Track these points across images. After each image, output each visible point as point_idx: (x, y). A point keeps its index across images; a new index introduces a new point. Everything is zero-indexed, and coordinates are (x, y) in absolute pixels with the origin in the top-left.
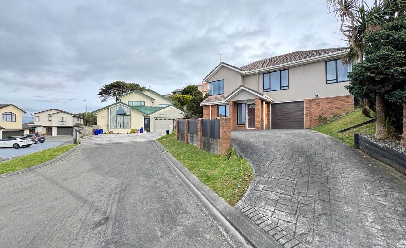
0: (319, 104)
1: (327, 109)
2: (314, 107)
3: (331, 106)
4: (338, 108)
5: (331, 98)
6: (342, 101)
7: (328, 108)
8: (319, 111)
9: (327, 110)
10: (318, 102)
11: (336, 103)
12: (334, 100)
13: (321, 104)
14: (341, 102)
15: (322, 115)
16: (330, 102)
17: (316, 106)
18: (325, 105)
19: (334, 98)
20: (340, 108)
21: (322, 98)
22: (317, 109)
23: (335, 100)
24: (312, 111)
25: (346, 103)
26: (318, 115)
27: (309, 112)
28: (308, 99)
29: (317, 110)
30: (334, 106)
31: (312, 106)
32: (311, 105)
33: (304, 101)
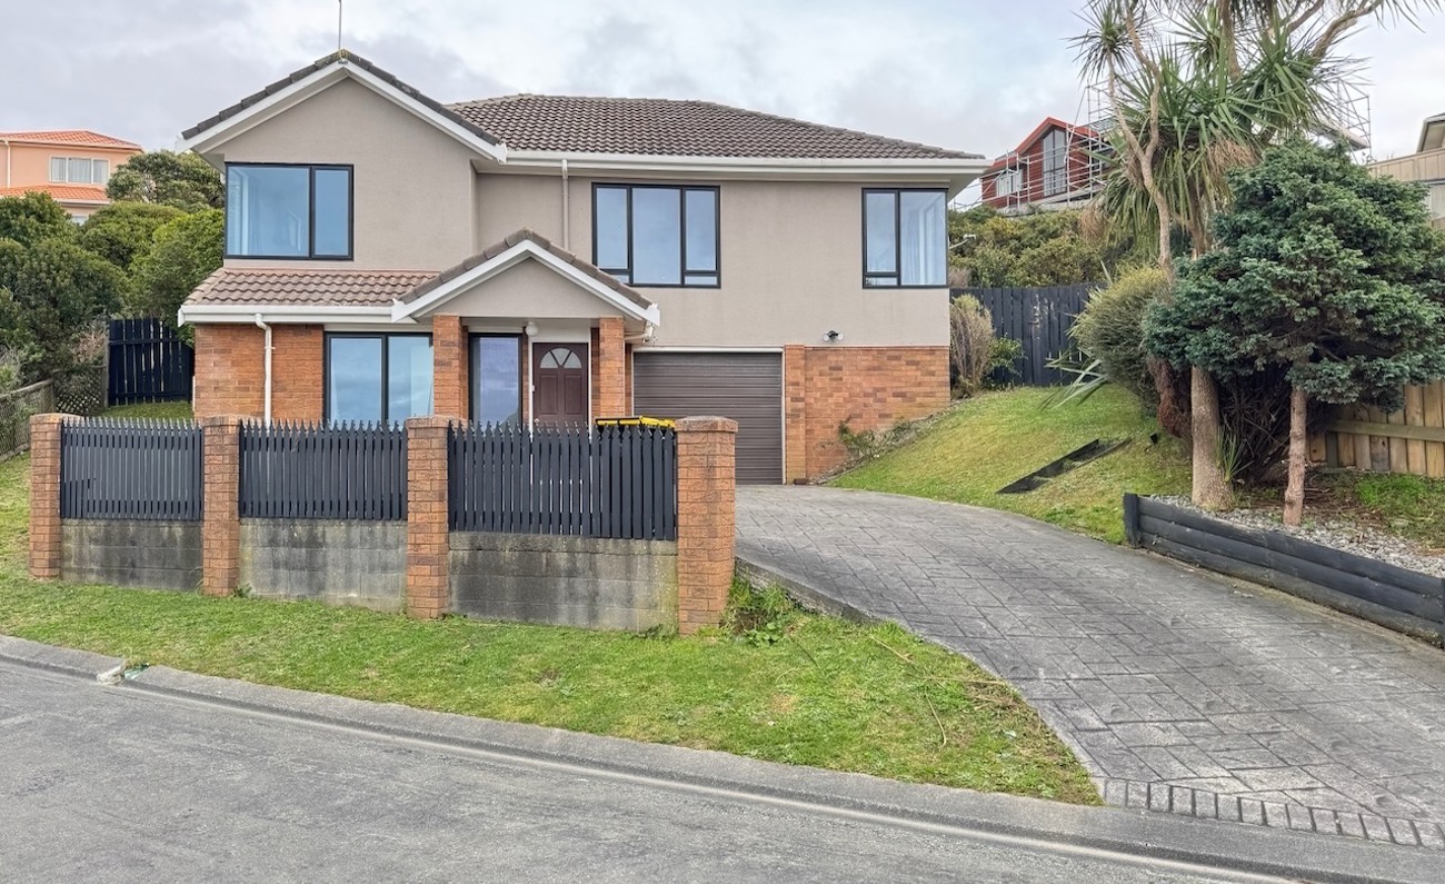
0: (839, 373)
1: (866, 395)
2: (819, 385)
3: (878, 385)
4: (902, 395)
5: (880, 351)
6: (914, 367)
7: (870, 391)
8: (837, 404)
9: (865, 400)
10: (833, 365)
11: (896, 373)
12: (890, 358)
13: (845, 374)
14: (912, 372)
15: (848, 420)
16: (875, 369)
17: (827, 379)
18: (858, 379)
19: (890, 353)
20: (908, 395)
21: (849, 349)
22: (831, 396)
23: (894, 363)
24: (812, 401)
25: (927, 379)
26: (834, 422)
27: (801, 405)
28: (799, 348)
29: (830, 400)
30: (888, 385)
31: (812, 379)
32: (810, 373)
33: (780, 354)
